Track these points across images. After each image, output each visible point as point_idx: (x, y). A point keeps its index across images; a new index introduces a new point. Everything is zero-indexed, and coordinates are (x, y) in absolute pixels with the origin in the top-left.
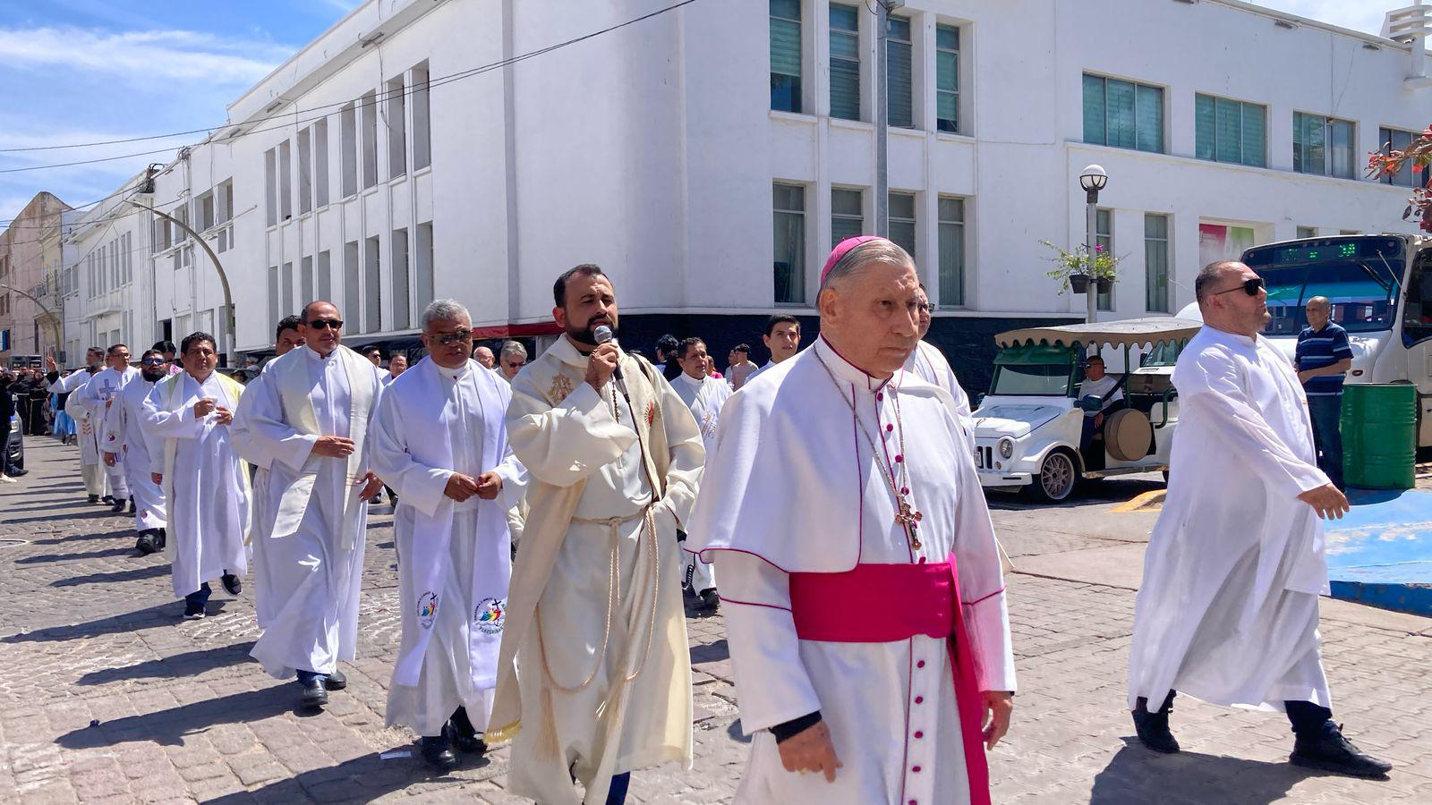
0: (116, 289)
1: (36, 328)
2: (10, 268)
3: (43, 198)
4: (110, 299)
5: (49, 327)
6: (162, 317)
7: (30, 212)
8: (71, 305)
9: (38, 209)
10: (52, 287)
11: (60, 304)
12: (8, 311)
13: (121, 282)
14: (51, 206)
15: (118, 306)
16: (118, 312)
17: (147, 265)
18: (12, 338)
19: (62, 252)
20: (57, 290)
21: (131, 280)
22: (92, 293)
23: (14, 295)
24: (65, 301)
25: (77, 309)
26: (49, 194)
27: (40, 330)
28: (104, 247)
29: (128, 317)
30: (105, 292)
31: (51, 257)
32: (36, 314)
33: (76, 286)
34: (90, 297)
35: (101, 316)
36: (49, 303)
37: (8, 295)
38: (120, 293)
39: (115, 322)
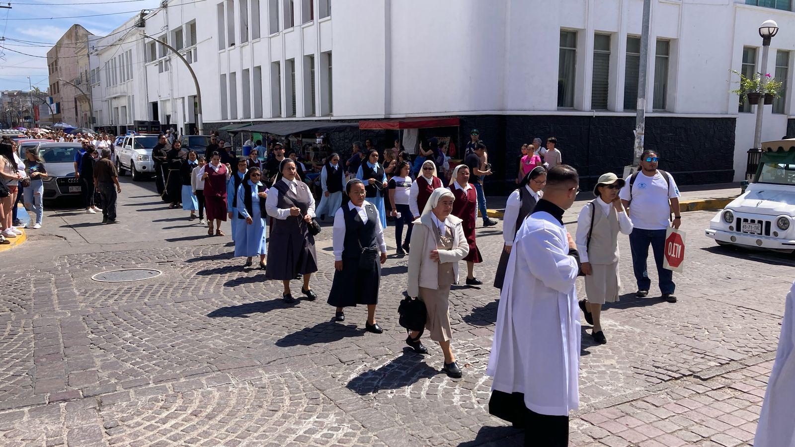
0: (123, 83)
1: (76, 102)
2: (58, 67)
3: (76, 28)
4: (119, 89)
5: (83, 102)
6: (152, 100)
7: (68, 35)
8: (96, 91)
9: (74, 34)
10: (84, 78)
11: (89, 89)
12: (58, 92)
13: (126, 78)
14: (81, 32)
15: (124, 92)
16: (125, 96)
17: (142, 69)
18: (61, 107)
19: (89, 60)
20: (87, 81)
21: (132, 78)
22: (109, 84)
23: (61, 83)
24: (92, 88)
25: (100, 94)
26: (79, 25)
27: (78, 103)
28: (115, 58)
29: (131, 99)
30: (116, 84)
31: (83, 62)
32: (76, 95)
33: (99, 80)
34: (107, 87)
35: (115, 98)
36: (84, 88)
37: (58, 82)
38: (125, 85)
39: (124, 102)
